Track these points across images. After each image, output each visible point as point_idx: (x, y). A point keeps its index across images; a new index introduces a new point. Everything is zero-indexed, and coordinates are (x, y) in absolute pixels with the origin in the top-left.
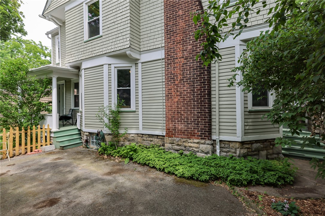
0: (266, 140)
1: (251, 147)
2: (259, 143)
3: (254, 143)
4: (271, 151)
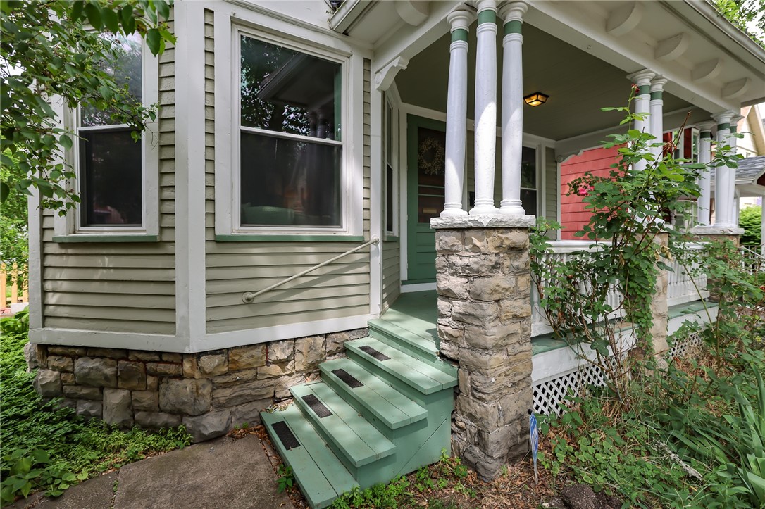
0: (125, 354)
1: (70, 369)
2: (102, 357)
3: (79, 356)
4: (146, 398)
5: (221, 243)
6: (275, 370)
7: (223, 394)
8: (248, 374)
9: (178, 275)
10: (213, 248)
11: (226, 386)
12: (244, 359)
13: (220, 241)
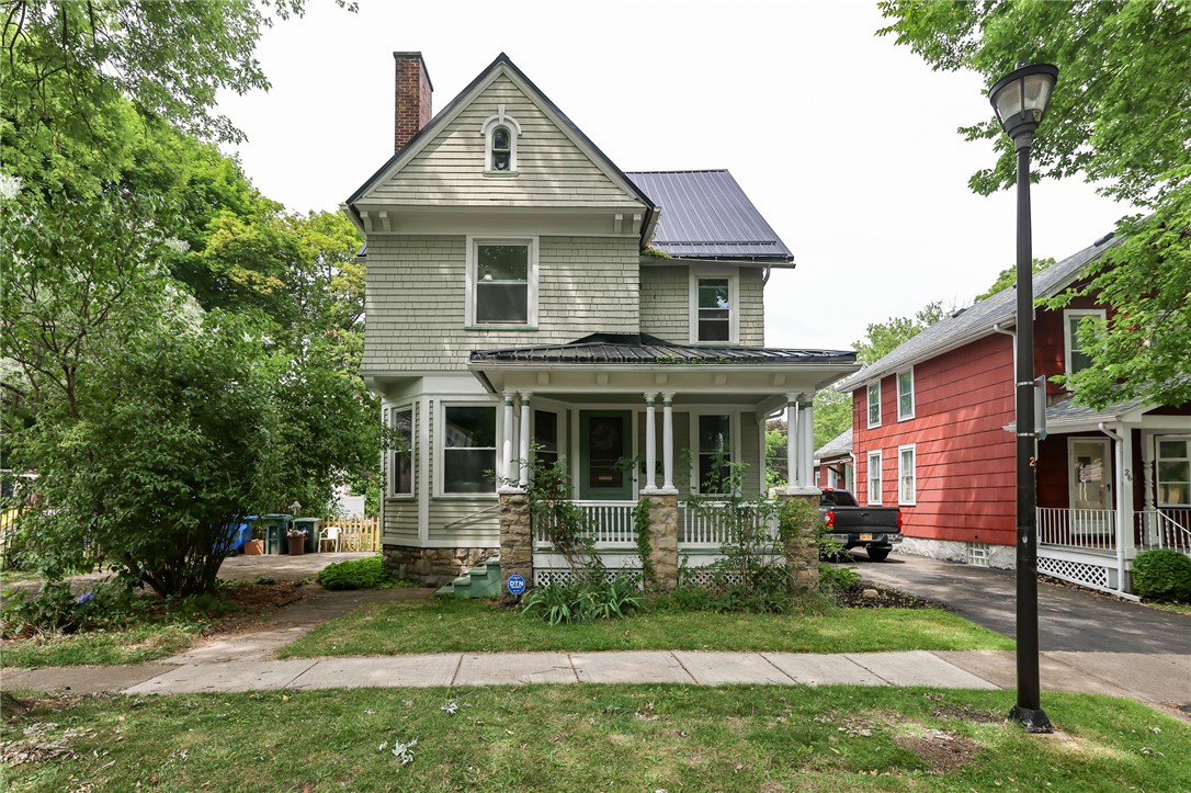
1: (392, 555)
2: (399, 550)
3: (394, 549)
5: (435, 501)
6: (459, 562)
7: (436, 568)
8: (446, 561)
9: (419, 514)
10: (432, 503)
11: (437, 564)
12: (444, 554)
13: (435, 500)
